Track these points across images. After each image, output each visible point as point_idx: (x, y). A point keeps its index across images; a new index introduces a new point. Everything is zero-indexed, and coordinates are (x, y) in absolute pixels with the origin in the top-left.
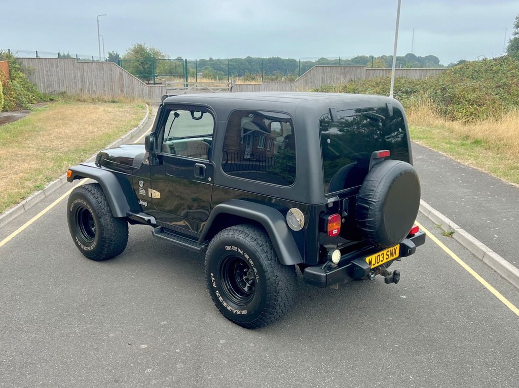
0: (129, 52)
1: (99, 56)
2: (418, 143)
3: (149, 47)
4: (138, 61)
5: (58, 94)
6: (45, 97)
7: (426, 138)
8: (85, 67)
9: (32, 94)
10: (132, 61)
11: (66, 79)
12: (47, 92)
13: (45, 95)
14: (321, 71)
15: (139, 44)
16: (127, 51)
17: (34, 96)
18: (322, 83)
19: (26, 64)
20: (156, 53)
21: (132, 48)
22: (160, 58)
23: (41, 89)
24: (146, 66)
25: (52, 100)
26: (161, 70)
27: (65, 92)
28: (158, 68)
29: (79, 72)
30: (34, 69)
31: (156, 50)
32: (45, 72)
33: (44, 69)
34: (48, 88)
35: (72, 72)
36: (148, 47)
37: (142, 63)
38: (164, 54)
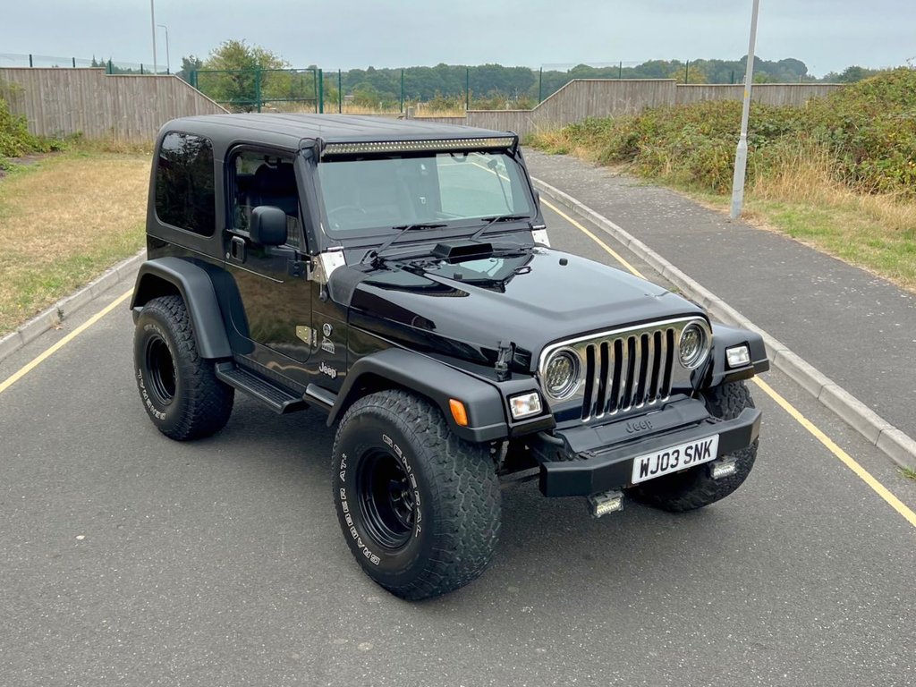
0: (215, 58)
1: (153, 64)
2: (807, 244)
3: (252, 46)
4: (231, 73)
5: (68, 139)
6: (42, 144)
7: (823, 233)
8: (120, 85)
9: (16, 138)
10: (219, 74)
11: (83, 108)
12: (46, 134)
13: (42, 140)
14: (586, 89)
15: (234, 41)
16: (210, 54)
17: (18, 142)
18: (588, 114)
19: (8, 80)
20: (266, 59)
21: (221, 48)
22: (272, 67)
23: (35, 129)
24: (246, 84)
25: (54, 149)
26: (275, 89)
27: (80, 134)
28: (268, 86)
29: (109, 95)
30: (21, 90)
31: (264, 52)
32: (42, 94)
33: (42, 90)
34: (47, 126)
35: (96, 94)
36: (250, 47)
37: (238, 77)
38: (279, 60)
